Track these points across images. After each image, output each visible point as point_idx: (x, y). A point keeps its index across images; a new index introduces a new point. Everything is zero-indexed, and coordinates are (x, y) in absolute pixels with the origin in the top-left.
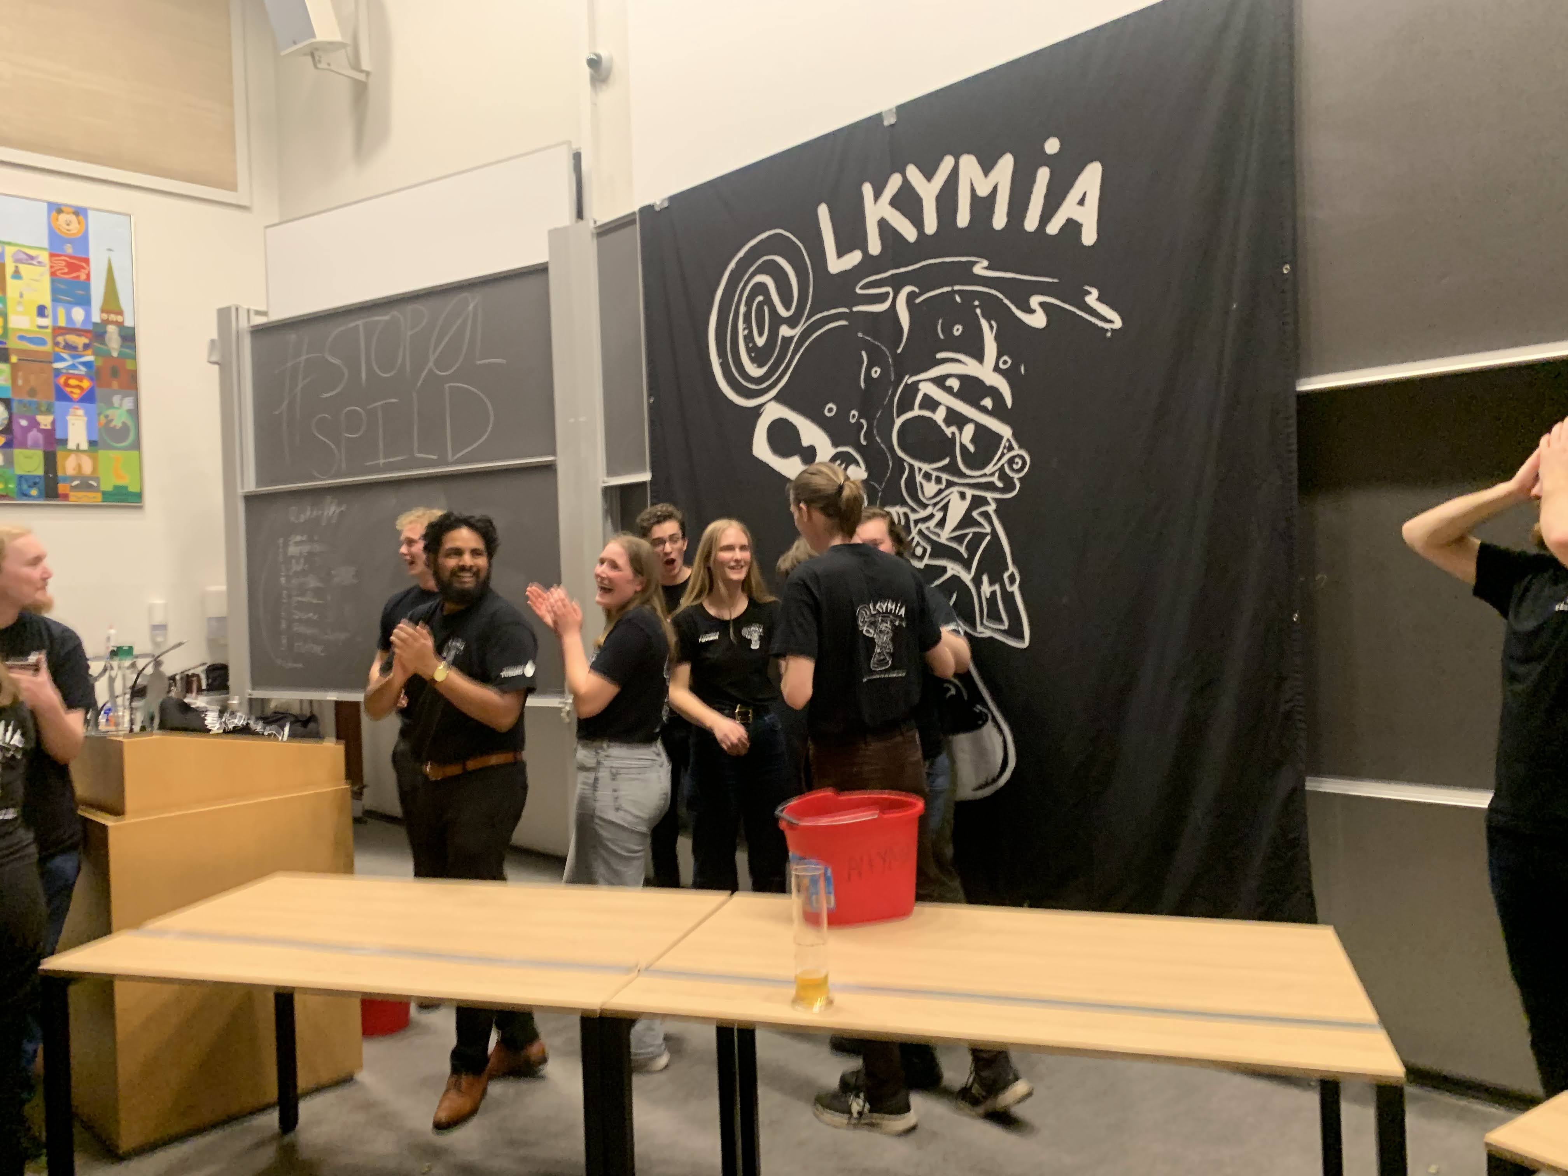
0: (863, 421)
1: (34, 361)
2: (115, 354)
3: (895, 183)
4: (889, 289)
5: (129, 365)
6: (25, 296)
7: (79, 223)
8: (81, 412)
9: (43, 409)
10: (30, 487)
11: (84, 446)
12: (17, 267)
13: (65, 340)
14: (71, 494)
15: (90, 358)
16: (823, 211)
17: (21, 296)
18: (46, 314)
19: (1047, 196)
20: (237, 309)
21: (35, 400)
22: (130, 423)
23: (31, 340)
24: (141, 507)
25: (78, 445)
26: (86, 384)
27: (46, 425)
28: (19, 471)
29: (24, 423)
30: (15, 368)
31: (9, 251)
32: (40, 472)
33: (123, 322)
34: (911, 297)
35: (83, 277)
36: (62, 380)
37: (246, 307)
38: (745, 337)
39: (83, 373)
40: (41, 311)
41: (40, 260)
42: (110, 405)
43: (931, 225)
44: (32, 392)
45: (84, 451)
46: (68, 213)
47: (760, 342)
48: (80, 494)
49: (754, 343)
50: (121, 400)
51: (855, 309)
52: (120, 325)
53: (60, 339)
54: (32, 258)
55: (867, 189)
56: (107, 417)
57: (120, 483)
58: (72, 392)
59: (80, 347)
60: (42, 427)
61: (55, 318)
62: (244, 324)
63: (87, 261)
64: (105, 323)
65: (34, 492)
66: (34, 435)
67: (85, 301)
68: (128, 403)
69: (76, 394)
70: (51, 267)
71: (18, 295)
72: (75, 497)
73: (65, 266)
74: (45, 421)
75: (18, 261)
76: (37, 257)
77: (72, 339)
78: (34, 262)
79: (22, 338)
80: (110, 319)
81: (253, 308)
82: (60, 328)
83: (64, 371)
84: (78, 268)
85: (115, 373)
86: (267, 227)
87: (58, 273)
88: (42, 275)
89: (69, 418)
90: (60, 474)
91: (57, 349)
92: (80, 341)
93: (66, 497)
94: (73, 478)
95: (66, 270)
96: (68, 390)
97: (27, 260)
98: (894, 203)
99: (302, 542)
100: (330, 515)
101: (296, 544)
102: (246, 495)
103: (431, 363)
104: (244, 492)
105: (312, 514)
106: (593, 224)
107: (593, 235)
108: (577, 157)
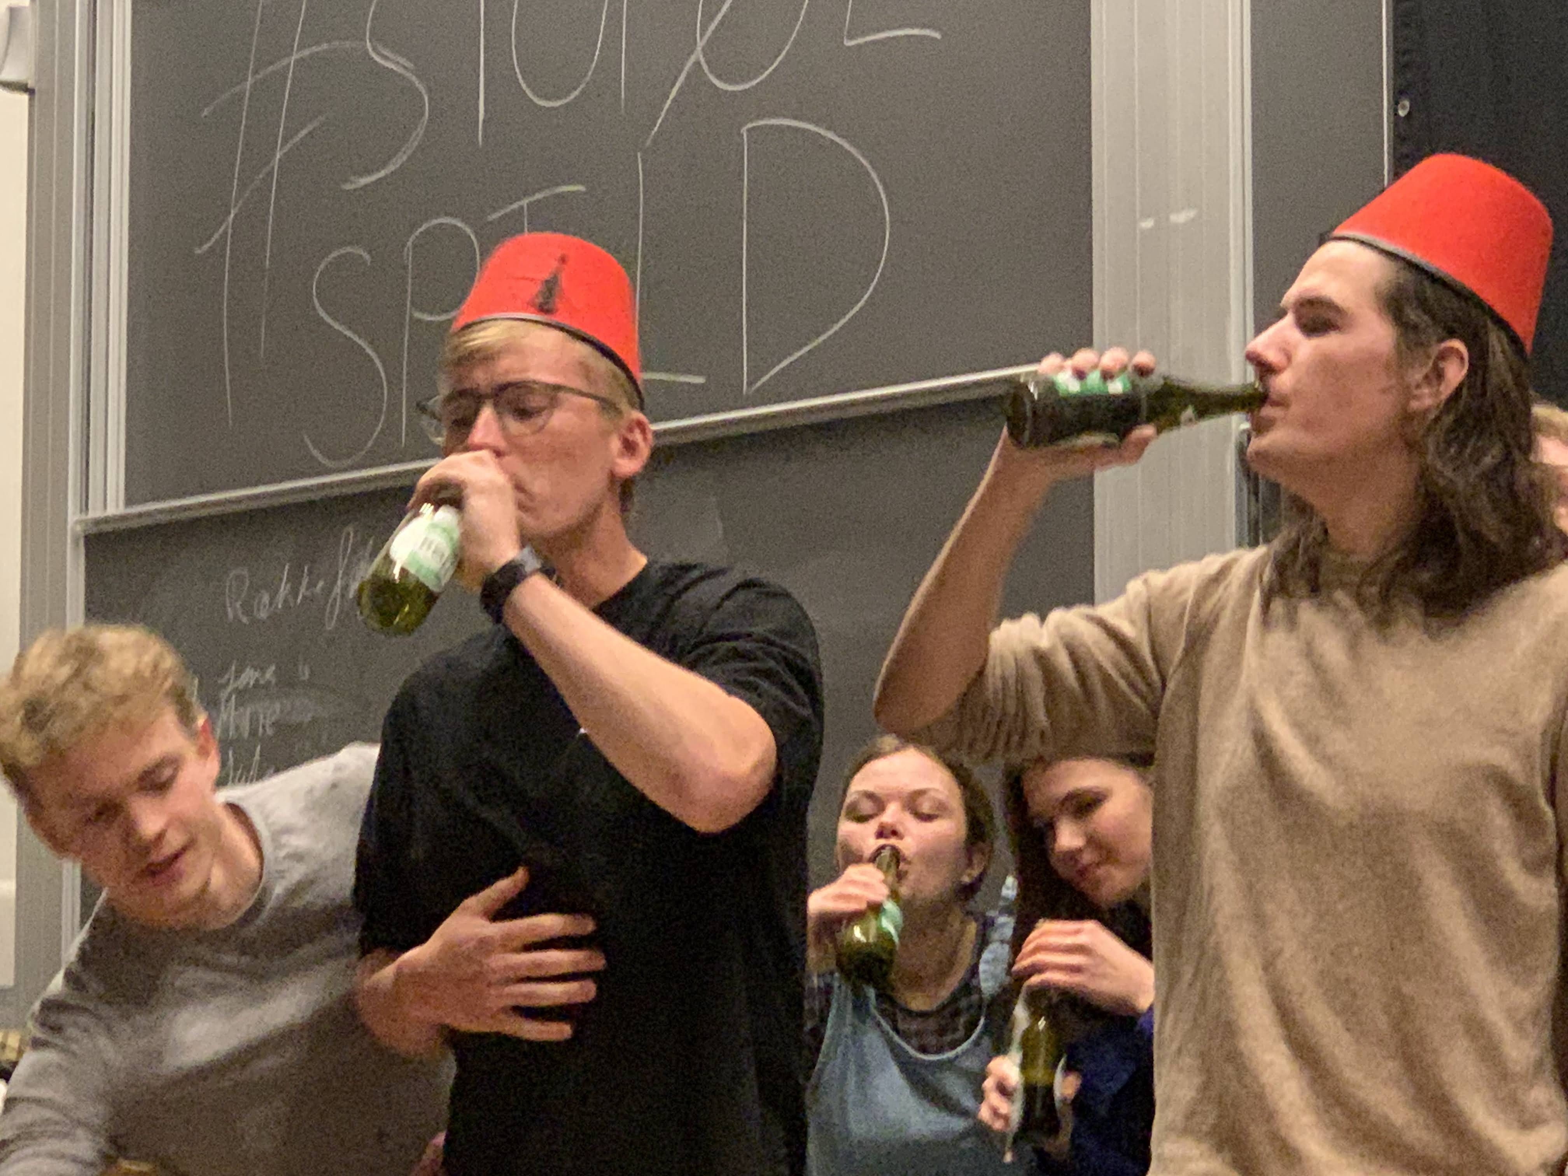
99: (258, 689)
100: (351, 594)
101: (243, 696)
102: (94, 530)
103: (698, 55)
104: (85, 522)
105: (295, 592)
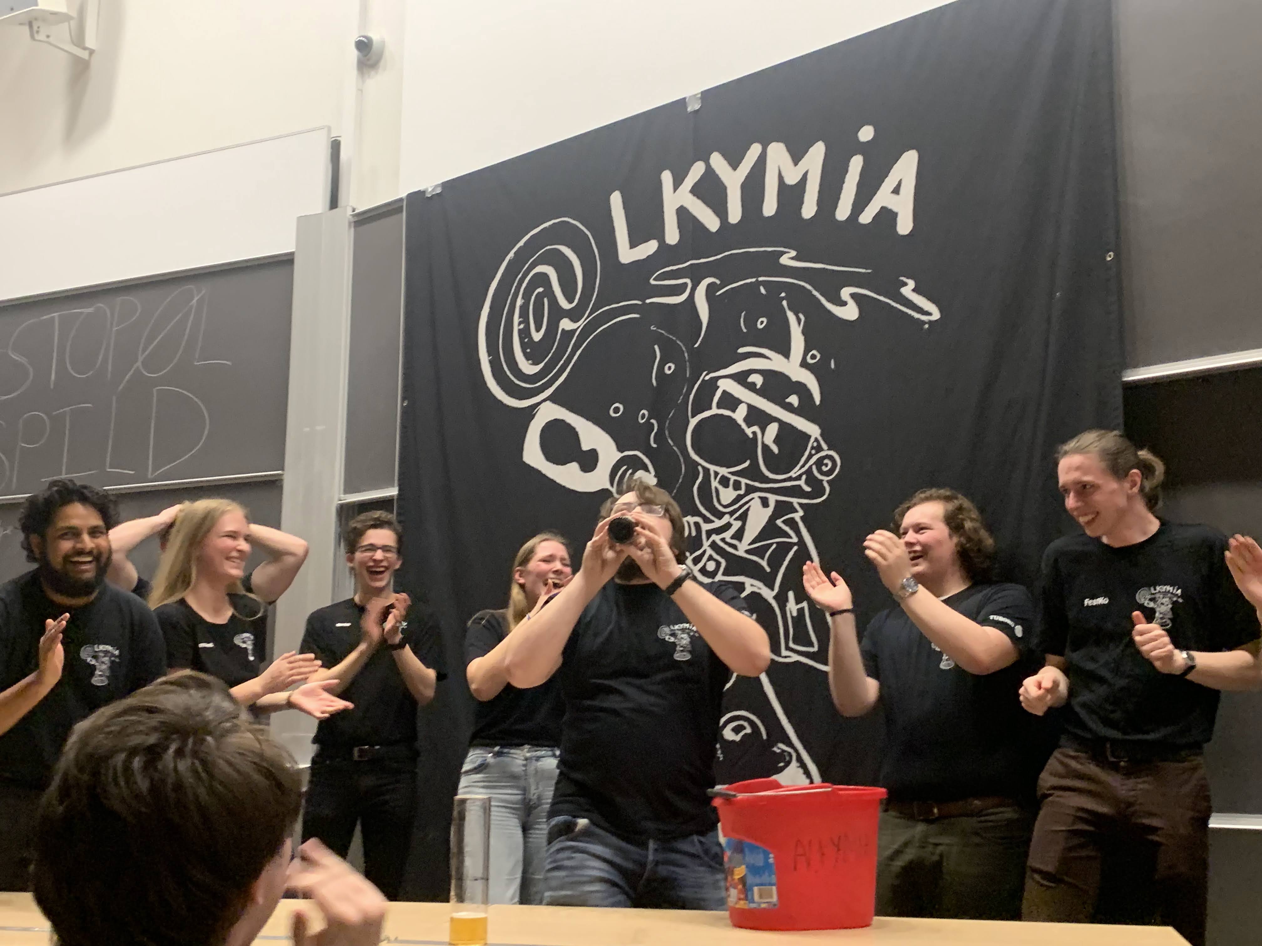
0: (653, 421)
3: (697, 170)
4: (688, 281)
16: (616, 199)
19: (859, 185)
34: (711, 289)
38: (519, 331)
43: (735, 214)
47: (537, 336)
49: (531, 338)
51: (648, 301)
55: (667, 177)
98: (696, 191)
103: (139, 364)
106: (350, 212)
107: (350, 223)
108: (336, 146)
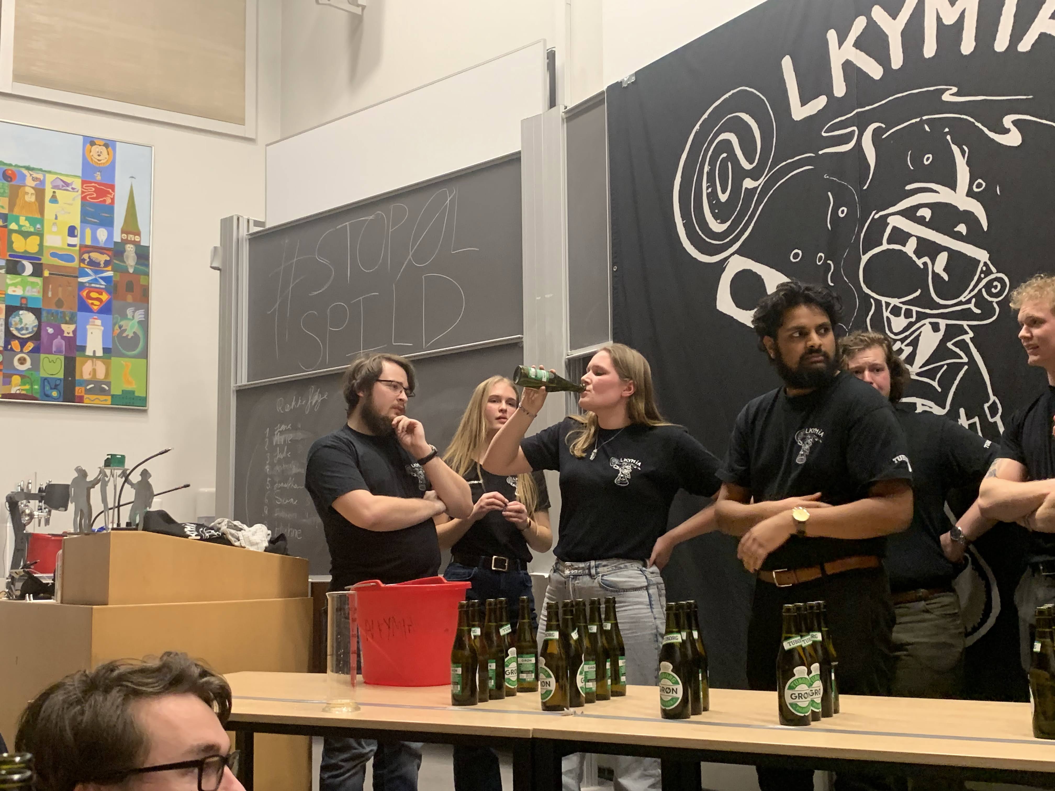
0: (829, 262)
1: (63, 275)
2: (131, 271)
3: (860, 24)
4: (855, 128)
5: (142, 281)
6: (59, 218)
7: (108, 154)
8: (99, 322)
9: (67, 318)
10: (51, 389)
11: (100, 353)
12: (54, 192)
13: (89, 257)
14: (86, 396)
15: (110, 274)
16: (787, 63)
17: (56, 218)
18: (76, 234)
19: (1017, 15)
20: (238, 219)
21: (61, 310)
22: (141, 334)
23: (61, 257)
24: (145, 411)
25: (94, 352)
26: (105, 297)
27: (68, 333)
28: (43, 374)
29: (50, 331)
30: (46, 282)
31: (49, 178)
32: (61, 376)
33: (140, 242)
34: (877, 134)
35: (109, 201)
36: (85, 294)
37: (246, 217)
38: (708, 194)
39: (104, 287)
40: (72, 231)
41: (73, 186)
42: (124, 317)
43: (897, 61)
44: (60, 303)
45: (99, 358)
46: (100, 145)
47: (723, 198)
48: (93, 397)
49: (718, 199)
50: (134, 312)
51: (820, 152)
52: (137, 244)
53: (86, 256)
54: (67, 184)
55: (832, 35)
56: (120, 327)
57: (129, 388)
58: (92, 304)
59: (102, 263)
60: (66, 334)
61: (83, 238)
62: (243, 233)
63: (112, 187)
64: (125, 242)
65: (55, 394)
66: (58, 342)
67: (108, 223)
68: (139, 315)
69: (96, 305)
70: (83, 192)
71: (54, 217)
72: (89, 400)
73: (94, 192)
74: (68, 329)
75: (55, 187)
76: (71, 184)
77: (95, 256)
78: (69, 188)
79: (54, 255)
80: (129, 239)
81: (252, 218)
82: (87, 246)
83: (87, 285)
84: (105, 193)
85: (130, 287)
86: (267, 145)
87: (88, 198)
88: (74, 199)
89: (88, 327)
90: (77, 378)
91: (82, 265)
92: (102, 258)
93: (81, 399)
94: (88, 382)
95: (95, 195)
96: (90, 301)
97: (63, 186)
98: (858, 45)
99: (286, 431)
100: (313, 404)
101: (281, 433)
102: (238, 389)
103: (410, 257)
104: (236, 386)
105: (296, 404)
106: (562, 110)
107: (563, 120)
108: (551, 56)
